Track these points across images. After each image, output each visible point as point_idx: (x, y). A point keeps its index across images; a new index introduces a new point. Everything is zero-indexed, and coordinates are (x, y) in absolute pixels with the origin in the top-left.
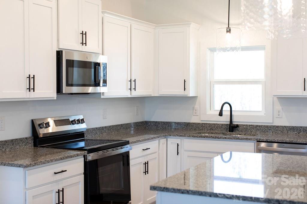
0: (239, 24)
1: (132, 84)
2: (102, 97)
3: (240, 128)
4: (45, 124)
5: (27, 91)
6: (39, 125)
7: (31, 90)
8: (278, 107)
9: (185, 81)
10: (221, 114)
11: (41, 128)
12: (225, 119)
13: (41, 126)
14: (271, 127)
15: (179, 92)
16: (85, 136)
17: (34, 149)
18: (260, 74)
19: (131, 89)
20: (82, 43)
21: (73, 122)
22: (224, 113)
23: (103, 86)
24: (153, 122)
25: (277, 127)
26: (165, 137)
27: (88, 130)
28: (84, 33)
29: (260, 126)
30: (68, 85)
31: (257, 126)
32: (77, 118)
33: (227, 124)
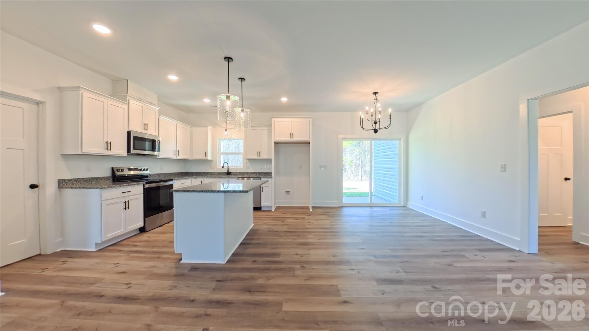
0: (232, 128)
1: (177, 152)
2: (158, 157)
3: (232, 174)
4: (121, 170)
5: (105, 150)
6: (117, 170)
7: (108, 149)
8: (248, 164)
9: (206, 153)
10: (223, 167)
11: (118, 172)
12: (225, 170)
13: (118, 171)
14: (245, 172)
15: (202, 157)
16: (149, 177)
17: (113, 183)
18: (241, 150)
19: (176, 155)
20: (145, 129)
21: (141, 170)
22: (224, 167)
23: (158, 151)
24: (191, 172)
25: (248, 172)
26: (195, 178)
27: (150, 175)
28: (146, 124)
29: (241, 172)
30: (134, 149)
31: (239, 172)
32: (143, 168)
33: (226, 172)
